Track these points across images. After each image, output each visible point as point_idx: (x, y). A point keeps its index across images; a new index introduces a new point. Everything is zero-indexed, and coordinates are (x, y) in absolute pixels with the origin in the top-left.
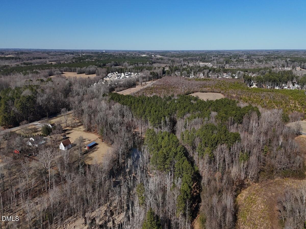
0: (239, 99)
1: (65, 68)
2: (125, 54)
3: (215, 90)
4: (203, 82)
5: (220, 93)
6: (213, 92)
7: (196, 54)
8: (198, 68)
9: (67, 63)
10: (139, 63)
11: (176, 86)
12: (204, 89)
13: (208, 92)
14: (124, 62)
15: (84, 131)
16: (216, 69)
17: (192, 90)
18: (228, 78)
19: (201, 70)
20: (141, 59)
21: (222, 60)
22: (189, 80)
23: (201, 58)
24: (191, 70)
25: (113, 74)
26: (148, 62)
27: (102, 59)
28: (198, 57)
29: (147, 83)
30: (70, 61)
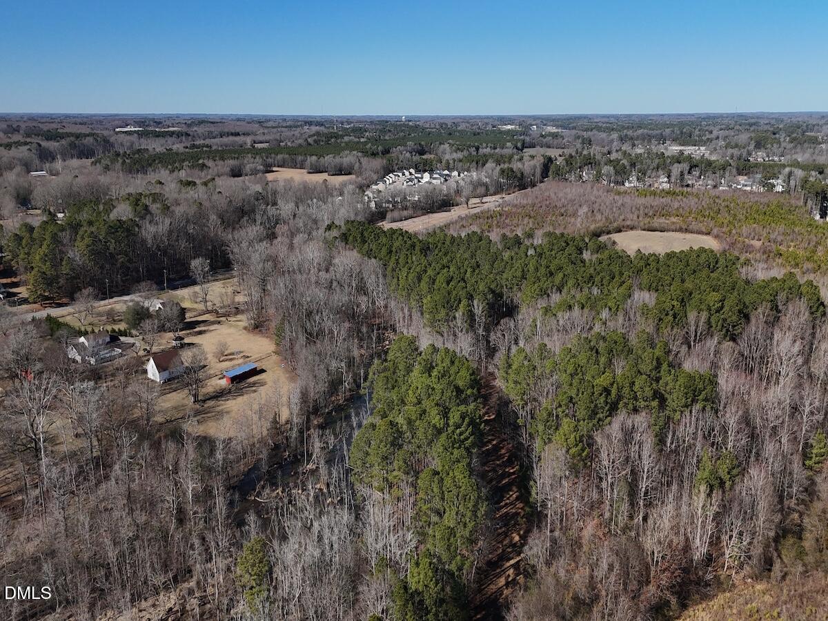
0: (772, 255)
1: (280, 157)
2: (456, 124)
3: (694, 226)
4: (664, 200)
5: (708, 234)
6: (687, 231)
7: (668, 122)
8: (657, 161)
9: (294, 145)
10: (484, 145)
11: (571, 210)
12: (658, 222)
13: (668, 230)
14: (440, 144)
15: (245, 328)
16: (714, 161)
17: (615, 225)
18: (751, 192)
19: (663, 164)
20: (498, 135)
21: (743, 138)
22: (619, 193)
23: (678, 132)
24: (633, 165)
25: (400, 174)
26: (509, 144)
27: (387, 138)
28: (668, 131)
29: (485, 199)
30: (300, 141)
